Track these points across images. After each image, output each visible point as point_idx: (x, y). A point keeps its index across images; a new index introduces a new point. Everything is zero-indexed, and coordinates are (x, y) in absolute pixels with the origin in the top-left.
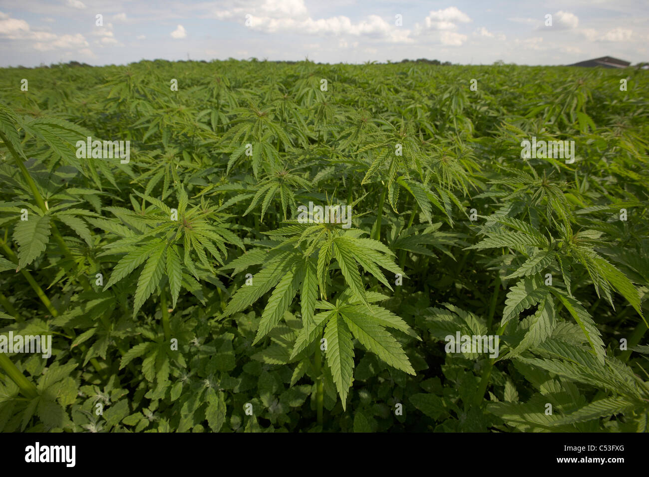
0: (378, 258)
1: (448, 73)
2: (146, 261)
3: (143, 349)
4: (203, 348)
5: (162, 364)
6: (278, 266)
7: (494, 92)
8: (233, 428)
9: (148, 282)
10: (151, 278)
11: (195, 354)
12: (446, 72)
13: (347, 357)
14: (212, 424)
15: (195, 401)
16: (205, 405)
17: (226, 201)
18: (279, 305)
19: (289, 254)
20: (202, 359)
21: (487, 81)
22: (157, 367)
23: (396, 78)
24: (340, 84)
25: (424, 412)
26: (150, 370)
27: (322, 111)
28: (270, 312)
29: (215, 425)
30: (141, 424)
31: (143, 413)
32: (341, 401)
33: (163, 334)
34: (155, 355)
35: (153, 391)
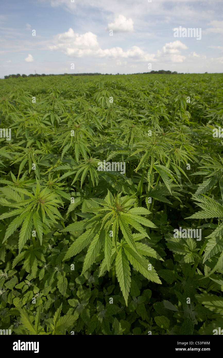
0: (142, 220)
1: (176, 82)
2: (22, 223)
3: (23, 255)
4: (53, 250)
5: (33, 262)
6: (91, 231)
7: (201, 93)
8: (71, 289)
9: (25, 234)
10: (26, 232)
11: (50, 254)
12: (175, 81)
13: (127, 276)
14: (61, 290)
15: (51, 279)
16: (56, 280)
17: (61, 176)
18: (93, 253)
19: (96, 223)
20: (53, 256)
21: (197, 88)
22: (31, 264)
23: (148, 86)
24: (118, 90)
25: (165, 280)
26: (28, 266)
27: (109, 114)
28: (89, 257)
29: (62, 291)
30: (24, 288)
31: (25, 282)
32: (125, 301)
33: (32, 245)
34: (29, 257)
35: (30, 275)
